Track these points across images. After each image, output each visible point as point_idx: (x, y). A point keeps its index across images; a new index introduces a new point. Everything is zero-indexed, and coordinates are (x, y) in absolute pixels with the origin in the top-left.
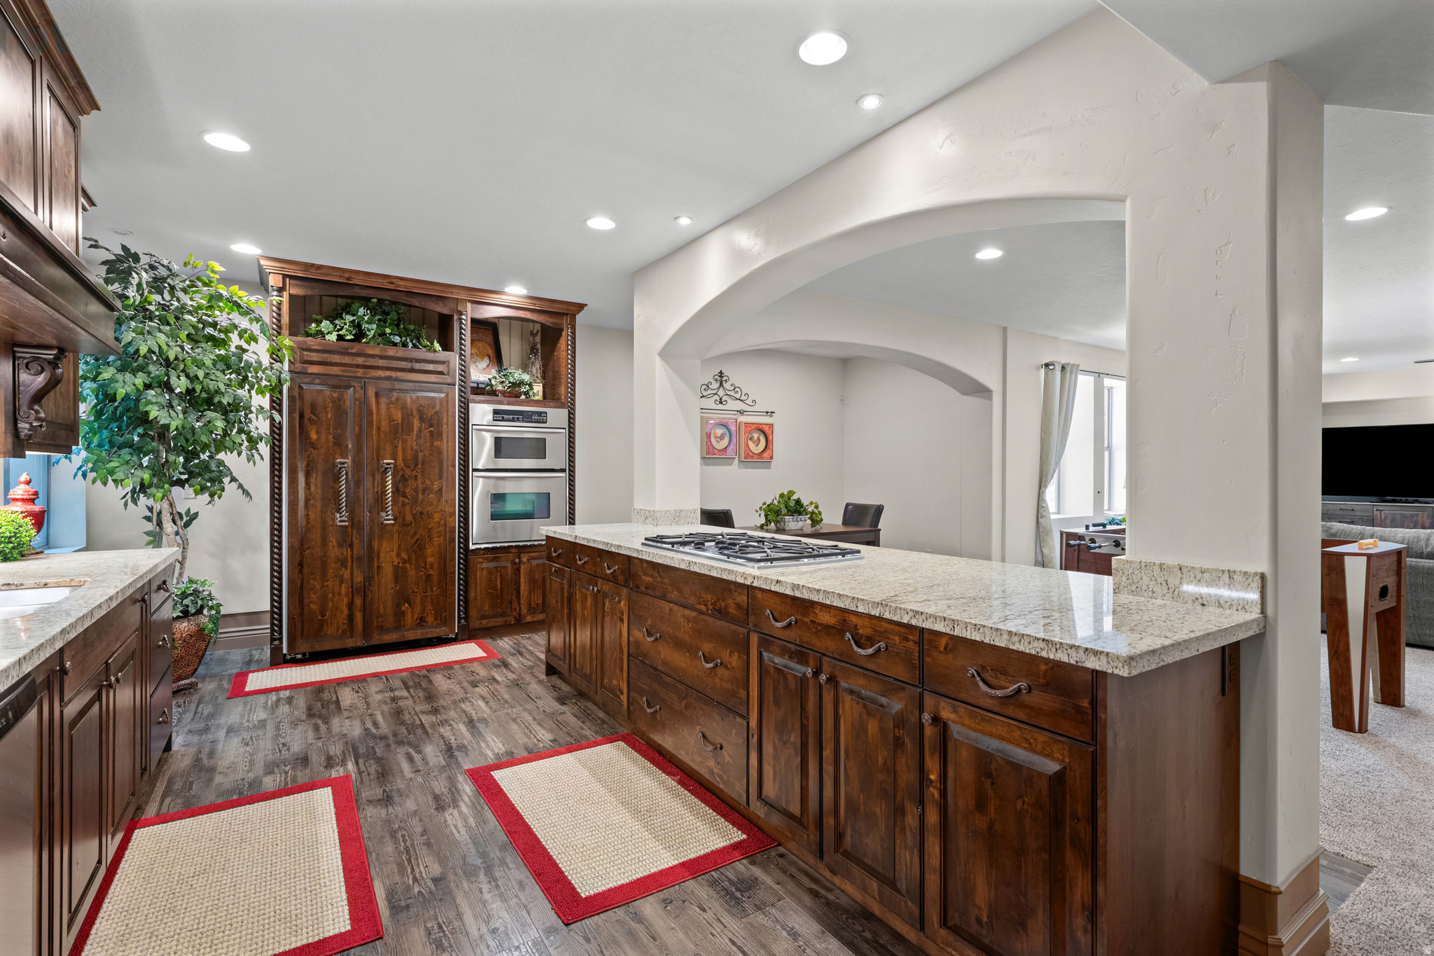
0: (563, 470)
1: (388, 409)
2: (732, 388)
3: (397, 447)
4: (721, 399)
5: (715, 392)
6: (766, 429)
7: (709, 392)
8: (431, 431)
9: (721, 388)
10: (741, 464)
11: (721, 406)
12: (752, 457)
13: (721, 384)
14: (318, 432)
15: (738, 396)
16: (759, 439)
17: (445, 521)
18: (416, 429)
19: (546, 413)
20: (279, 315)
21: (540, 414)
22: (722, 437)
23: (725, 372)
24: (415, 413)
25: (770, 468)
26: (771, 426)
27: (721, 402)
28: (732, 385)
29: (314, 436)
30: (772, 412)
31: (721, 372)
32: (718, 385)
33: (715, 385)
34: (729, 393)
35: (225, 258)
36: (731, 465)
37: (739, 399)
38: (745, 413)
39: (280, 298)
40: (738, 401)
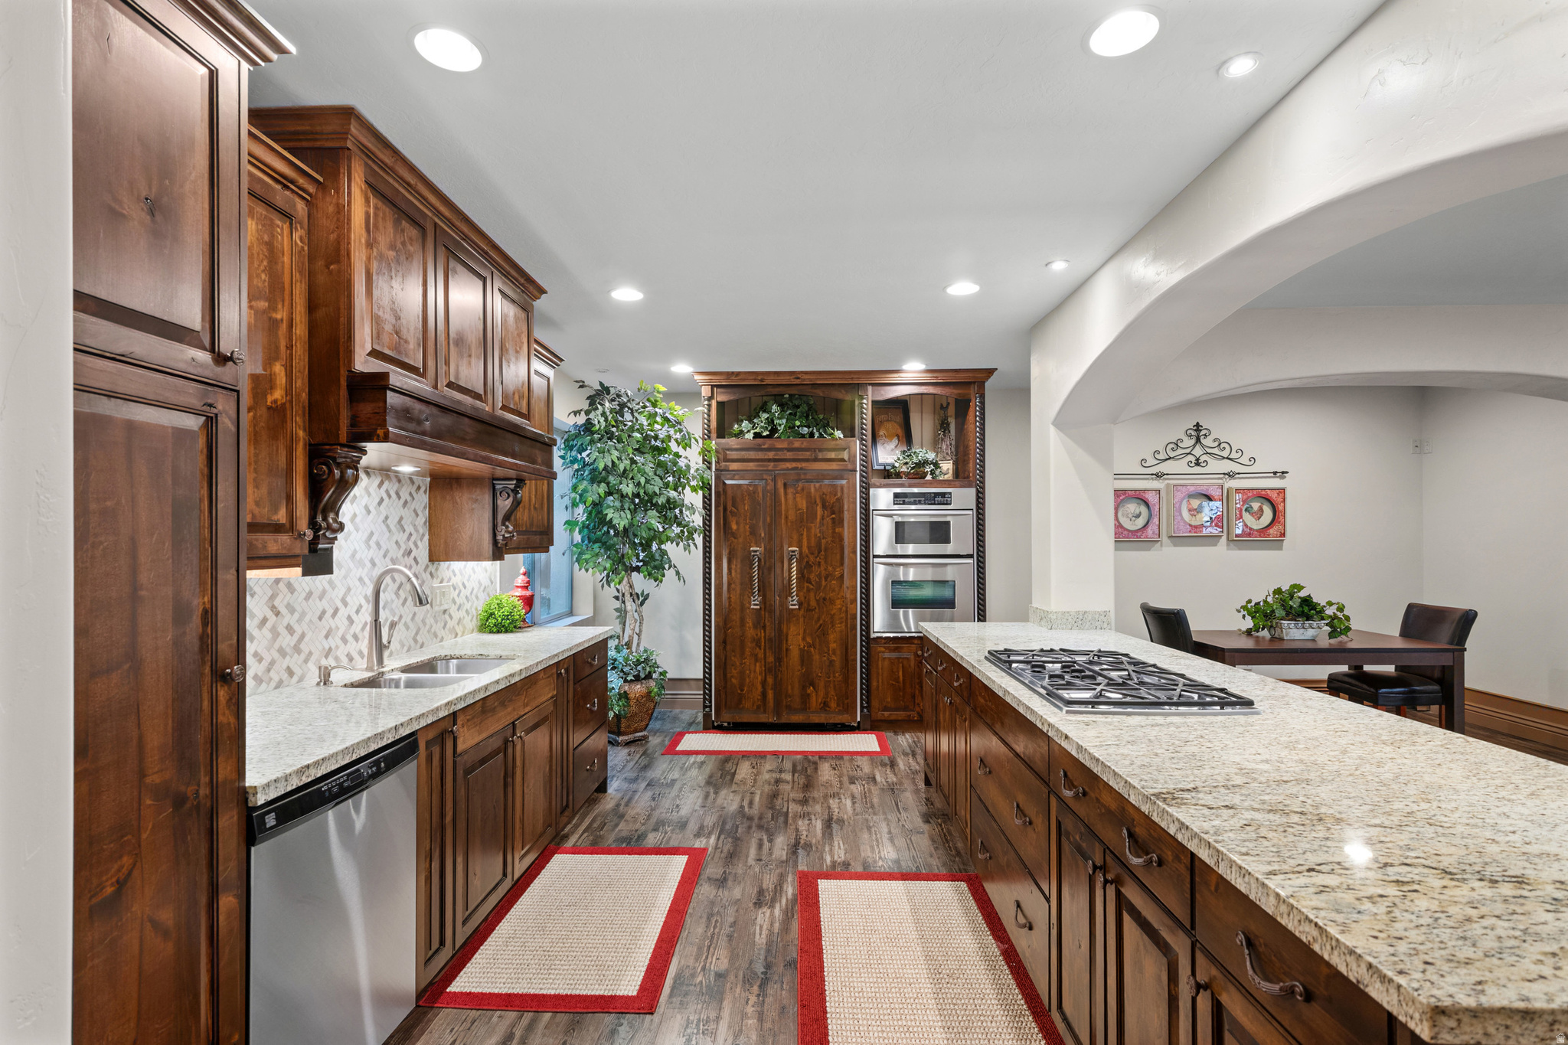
0: (970, 556)
1: (795, 498)
2: (1216, 444)
3: (802, 535)
4: (1198, 460)
5: (1188, 451)
6: (1273, 495)
7: (1180, 451)
8: (833, 518)
9: (1198, 446)
10: (1231, 544)
11: (1197, 469)
12: (1249, 535)
13: (1198, 440)
14: (737, 523)
15: (1225, 454)
16: (1261, 510)
17: (847, 608)
18: (819, 517)
19: (950, 493)
20: (709, 421)
21: (943, 495)
23: (1204, 424)
24: (818, 501)
25: (1282, 549)
26: (1282, 491)
27: (1198, 464)
28: (1215, 440)
29: (734, 527)
30: (1283, 473)
31: (1198, 425)
32: (1193, 441)
33: (1189, 442)
34: (1209, 451)
35: (666, 378)
36: (1216, 545)
37: (1227, 458)
38: (1237, 476)
39: (709, 405)
40: (1226, 460)
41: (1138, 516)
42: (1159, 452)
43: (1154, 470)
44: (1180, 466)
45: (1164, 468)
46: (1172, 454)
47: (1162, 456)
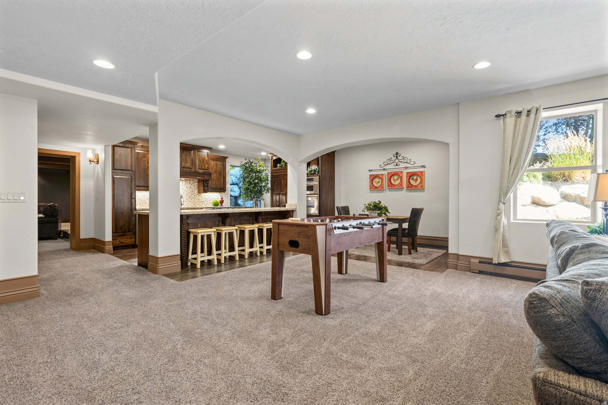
0: (317, 194)
4: (397, 164)
5: (394, 161)
6: (421, 174)
7: (391, 162)
9: (397, 159)
10: (407, 190)
11: (397, 167)
12: (413, 187)
13: (397, 157)
15: (405, 161)
16: (417, 179)
19: (314, 178)
20: (271, 164)
21: (312, 179)
22: (397, 179)
23: (399, 152)
25: (424, 192)
26: (423, 172)
27: (397, 165)
28: (402, 157)
30: (424, 166)
31: (397, 153)
33: (394, 158)
34: (400, 161)
36: (402, 191)
37: (406, 162)
38: (408, 168)
39: (272, 161)
40: (406, 163)
41: (379, 182)
42: (385, 162)
43: (383, 168)
44: (391, 166)
45: (386, 167)
46: (389, 163)
47: (386, 164)
